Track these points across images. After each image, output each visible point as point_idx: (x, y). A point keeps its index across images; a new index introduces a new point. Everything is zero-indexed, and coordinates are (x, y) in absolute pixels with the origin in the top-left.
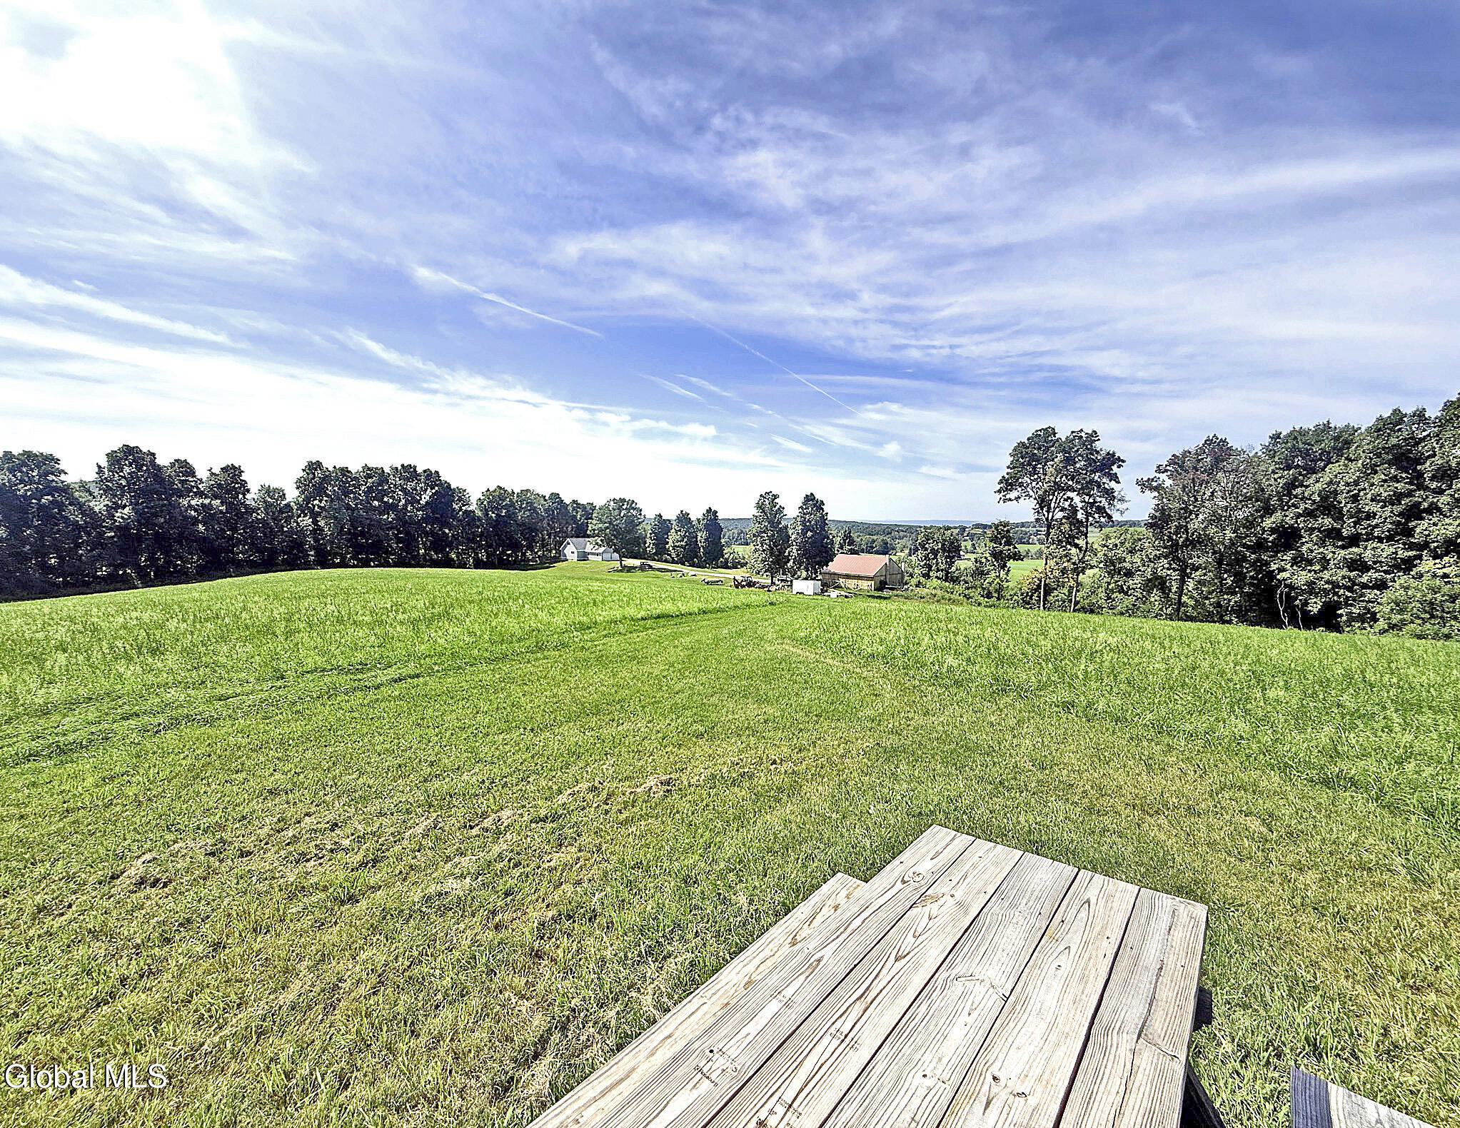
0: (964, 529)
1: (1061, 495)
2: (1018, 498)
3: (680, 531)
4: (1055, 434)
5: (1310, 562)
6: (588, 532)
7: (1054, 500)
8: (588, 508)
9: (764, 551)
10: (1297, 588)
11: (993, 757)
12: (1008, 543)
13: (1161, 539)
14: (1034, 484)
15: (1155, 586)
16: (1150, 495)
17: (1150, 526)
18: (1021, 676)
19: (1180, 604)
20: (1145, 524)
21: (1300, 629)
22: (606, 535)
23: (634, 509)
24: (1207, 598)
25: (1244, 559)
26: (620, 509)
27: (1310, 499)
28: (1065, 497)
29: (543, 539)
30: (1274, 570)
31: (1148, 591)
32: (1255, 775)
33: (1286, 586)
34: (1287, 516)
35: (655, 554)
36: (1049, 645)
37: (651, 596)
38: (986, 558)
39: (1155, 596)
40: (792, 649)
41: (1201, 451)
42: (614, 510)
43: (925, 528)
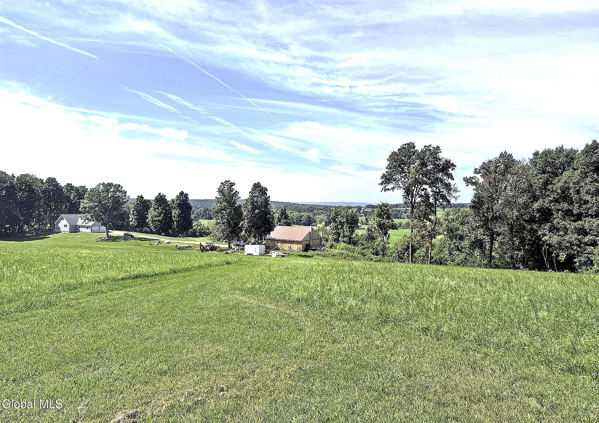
0: (360, 208)
1: (420, 186)
2: (393, 188)
3: (158, 208)
4: (414, 147)
5: (558, 230)
6: (80, 209)
7: (415, 190)
8: (81, 190)
9: (223, 223)
10: (553, 246)
11: (378, 371)
12: (388, 218)
13: (478, 215)
14: (403, 179)
15: (477, 246)
16: (471, 187)
17: (473, 207)
18: (396, 310)
19: (491, 257)
20: (470, 206)
21: (556, 271)
22: (95, 211)
23: (120, 191)
24: (506, 253)
25: (524, 228)
26: (107, 191)
27: (555, 192)
28: (422, 188)
29: (40, 215)
30: (540, 235)
31: (473, 250)
32: (533, 369)
33: (547, 245)
34: (545, 202)
35: (137, 226)
36: (414, 288)
37: (131, 260)
38: (375, 228)
39: (477, 252)
40: (241, 298)
41: (497, 161)
42: (103, 192)
43: (336, 207)
